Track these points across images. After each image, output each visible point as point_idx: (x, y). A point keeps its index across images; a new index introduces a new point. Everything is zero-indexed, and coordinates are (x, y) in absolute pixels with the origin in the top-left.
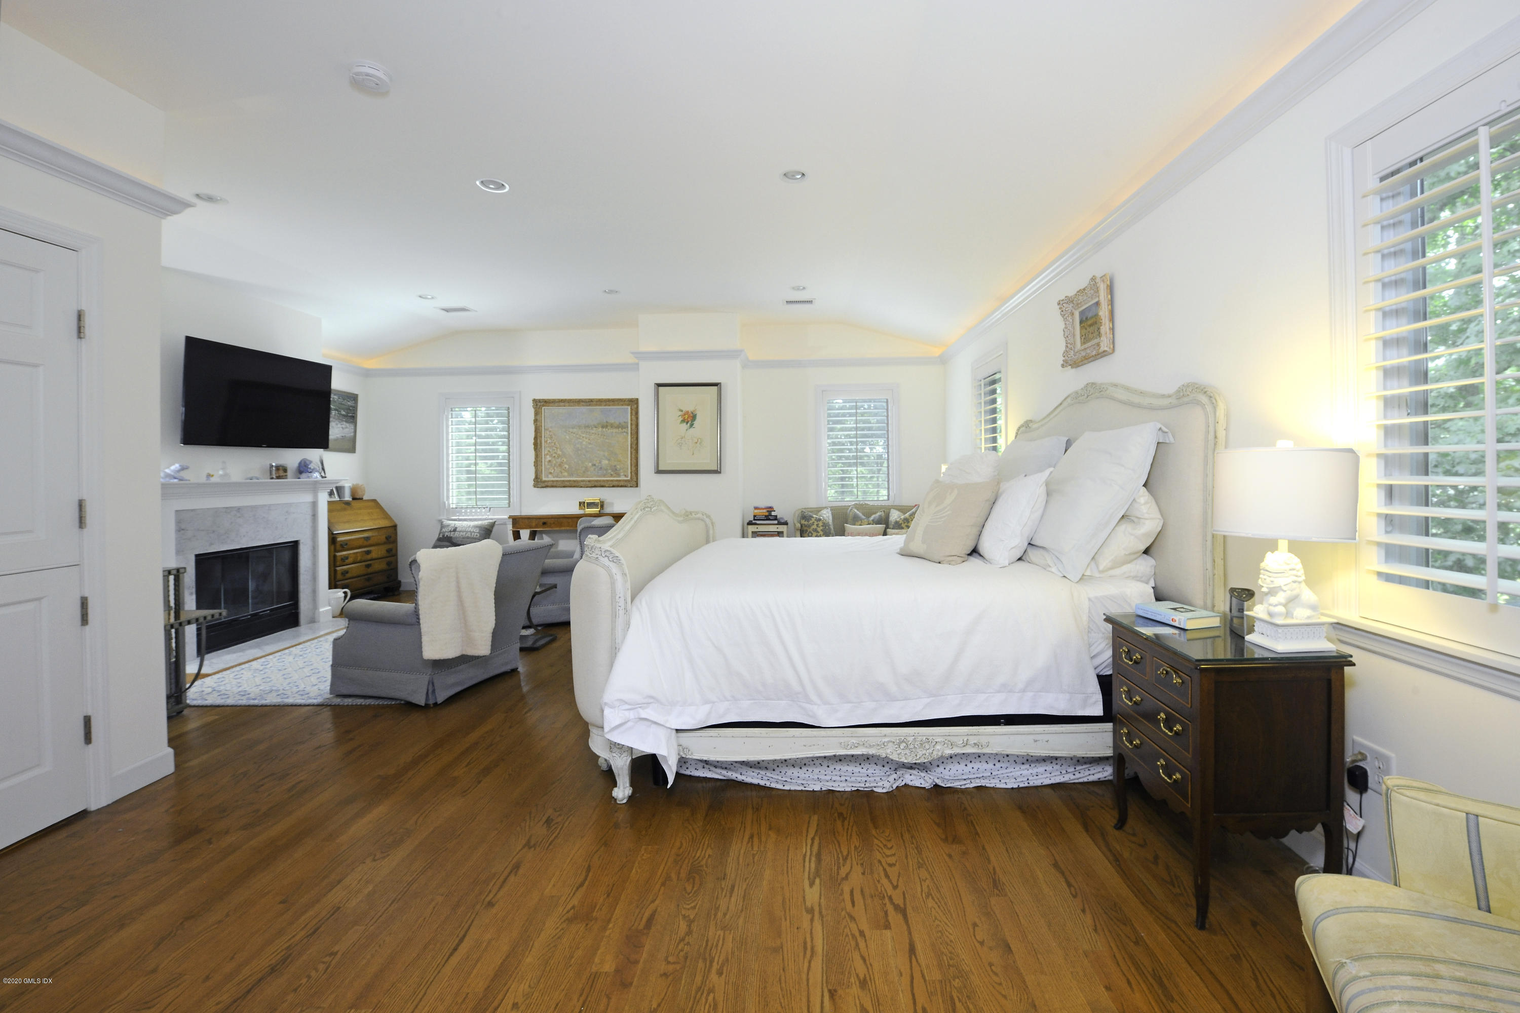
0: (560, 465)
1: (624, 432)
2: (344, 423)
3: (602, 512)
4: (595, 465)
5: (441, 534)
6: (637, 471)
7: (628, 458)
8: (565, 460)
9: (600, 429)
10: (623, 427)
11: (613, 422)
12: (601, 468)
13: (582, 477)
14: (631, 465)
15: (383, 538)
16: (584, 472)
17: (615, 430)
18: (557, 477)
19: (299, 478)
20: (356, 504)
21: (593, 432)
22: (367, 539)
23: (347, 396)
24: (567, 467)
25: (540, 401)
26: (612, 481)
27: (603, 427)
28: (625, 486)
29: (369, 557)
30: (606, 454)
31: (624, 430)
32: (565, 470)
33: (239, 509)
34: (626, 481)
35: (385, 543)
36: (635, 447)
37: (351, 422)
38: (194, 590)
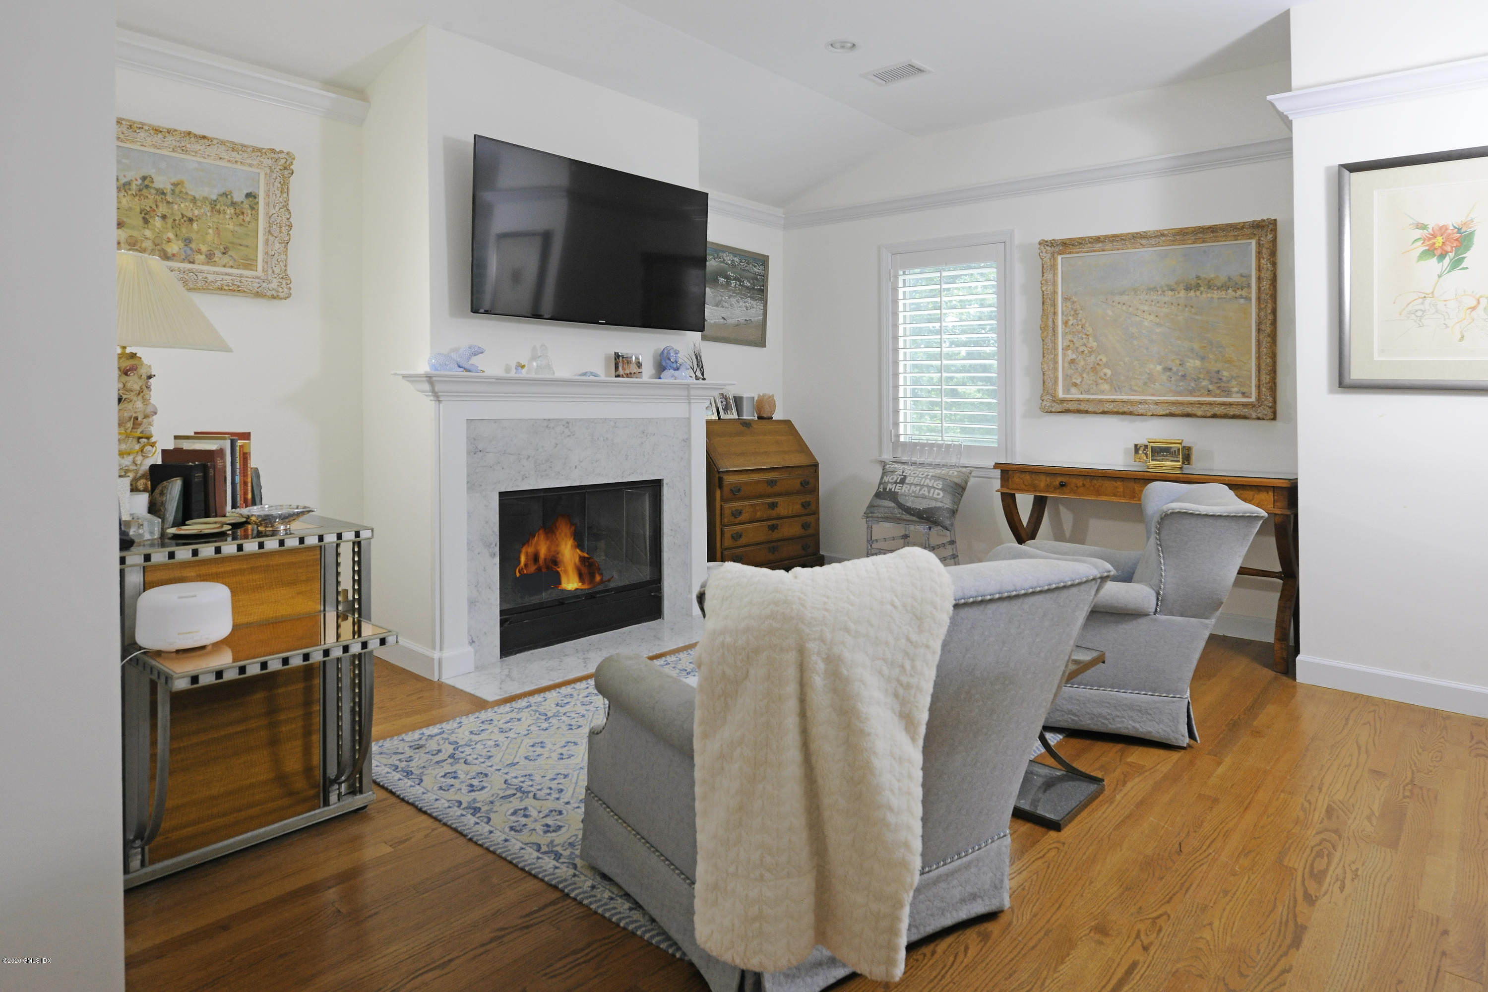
0: (1094, 369)
1: (1241, 297)
2: (749, 300)
3: (1188, 469)
4: (1170, 369)
5: (882, 486)
6: (1275, 384)
7: (1250, 353)
8: (1104, 360)
9: (1182, 294)
10: (1237, 287)
11: (1212, 276)
12: (1184, 376)
13: (1142, 393)
14: (1259, 370)
15: (796, 484)
16: (1145, 384)
17: (1216, 295)
18: (1088, 392)
19: (660, 378)
20: (764, 425)
21: (1166, 299)
22: (772, 483)
23: (755, 259)
24: (1109, 372)
25: (1052, 244)
26: (1210, 404)
27: (1188, 288)
28: (1245, 417)
29: (774, 513)
30: (1196, 346)
31: (1239, 292)
32: (1104, 379)
33: (568, 423)
34: (1245, 405)
35: (798, 493)
36: (1268, 330)
37: (761, 299)
38: (497, 549)
